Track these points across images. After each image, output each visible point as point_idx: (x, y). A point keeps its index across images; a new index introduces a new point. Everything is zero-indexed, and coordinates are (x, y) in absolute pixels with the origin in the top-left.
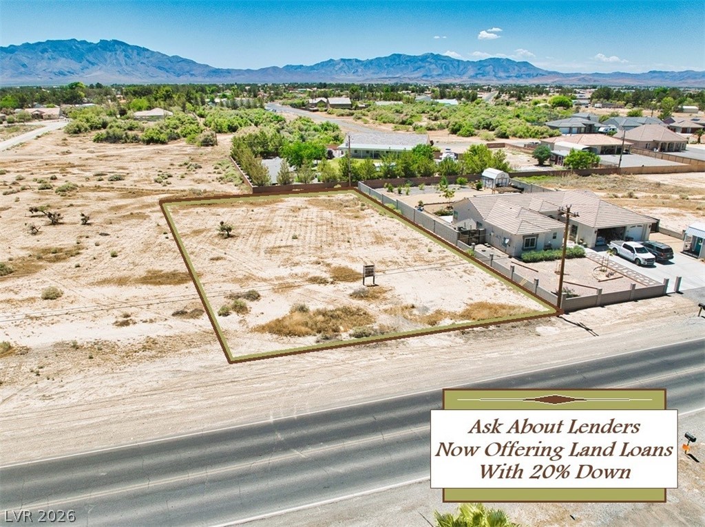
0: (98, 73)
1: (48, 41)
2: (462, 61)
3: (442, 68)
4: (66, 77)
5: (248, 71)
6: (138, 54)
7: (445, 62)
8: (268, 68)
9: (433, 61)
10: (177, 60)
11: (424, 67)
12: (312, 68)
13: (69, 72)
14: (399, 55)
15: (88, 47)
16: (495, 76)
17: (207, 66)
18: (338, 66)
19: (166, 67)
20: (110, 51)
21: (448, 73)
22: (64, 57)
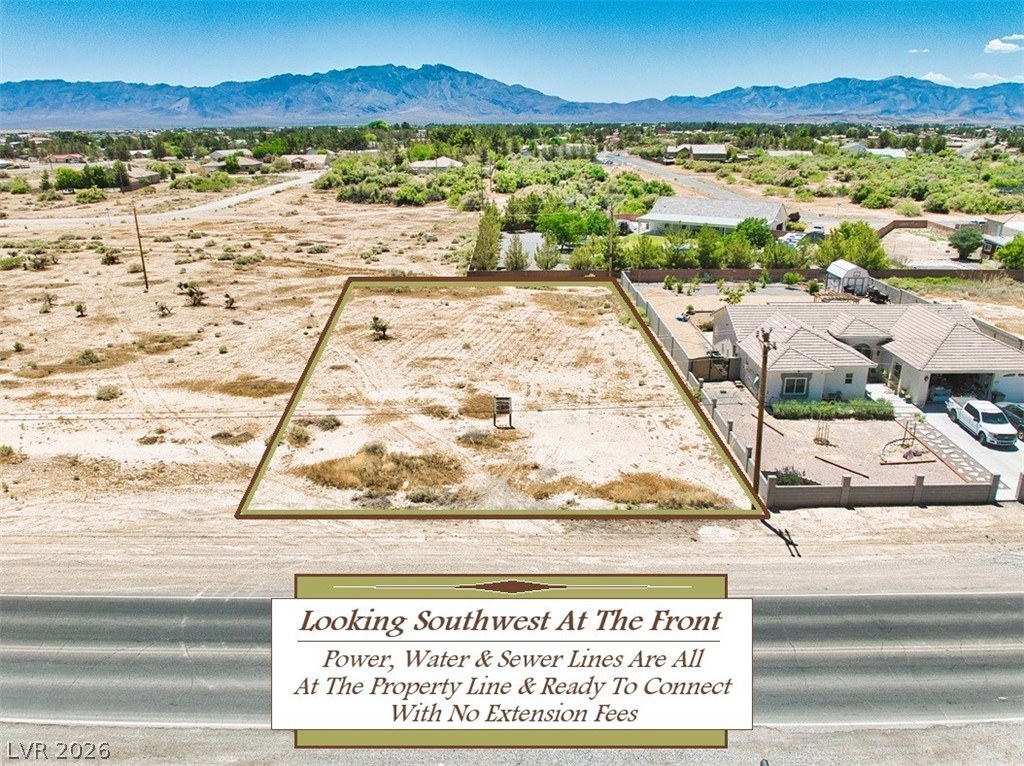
0: (416, 109)
1: (359, 67)
2: (952, 88)
3: (915, 99)
4: (376, 114)
5: (614, 105)
6: (469, 83)
7: (923, 90)
8: (642, 102)
9: (901, 88)
10: (519, 90)
11: (885, 98)
12: (707, 100)
13: (380, 108)
14: (846, 80)
15: (407, 74)
16: (1007, 112)
17: (558, 98)
18: (747, 99)
19: (503, 100)
20: (433, 79)
21: (925, 106)
22: (376, 88)
